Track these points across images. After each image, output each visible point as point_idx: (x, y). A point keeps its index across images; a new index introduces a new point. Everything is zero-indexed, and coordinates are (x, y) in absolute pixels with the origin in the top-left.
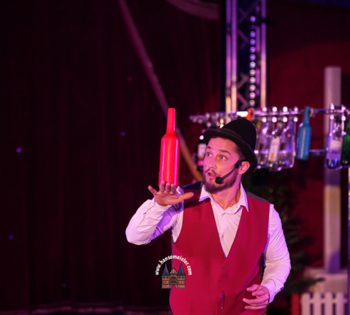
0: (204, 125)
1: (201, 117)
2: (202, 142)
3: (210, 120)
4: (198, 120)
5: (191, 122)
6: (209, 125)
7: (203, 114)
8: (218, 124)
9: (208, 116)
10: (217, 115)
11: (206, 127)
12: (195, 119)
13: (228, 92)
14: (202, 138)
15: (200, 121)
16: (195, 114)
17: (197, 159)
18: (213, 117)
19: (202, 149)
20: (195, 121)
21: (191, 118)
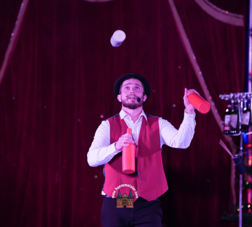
0: (229, 102)
1: (227, 96)
2: (229, 113)
3: (233, 98)
4: (225, 97)
5: (220, 99)
6: (233, 102)
7: (229, 94)
8: (239, 101)
9: (232, 95)
10: (239, 94)
12: (222, 97)
13: (250, 77)
14: (227, 110)
15: (227, 99)
16: (223, 94)
17: (224, 125)
18: (236, 96)
19: (227, 118)
20: (223, 98)
21: (220, 96)
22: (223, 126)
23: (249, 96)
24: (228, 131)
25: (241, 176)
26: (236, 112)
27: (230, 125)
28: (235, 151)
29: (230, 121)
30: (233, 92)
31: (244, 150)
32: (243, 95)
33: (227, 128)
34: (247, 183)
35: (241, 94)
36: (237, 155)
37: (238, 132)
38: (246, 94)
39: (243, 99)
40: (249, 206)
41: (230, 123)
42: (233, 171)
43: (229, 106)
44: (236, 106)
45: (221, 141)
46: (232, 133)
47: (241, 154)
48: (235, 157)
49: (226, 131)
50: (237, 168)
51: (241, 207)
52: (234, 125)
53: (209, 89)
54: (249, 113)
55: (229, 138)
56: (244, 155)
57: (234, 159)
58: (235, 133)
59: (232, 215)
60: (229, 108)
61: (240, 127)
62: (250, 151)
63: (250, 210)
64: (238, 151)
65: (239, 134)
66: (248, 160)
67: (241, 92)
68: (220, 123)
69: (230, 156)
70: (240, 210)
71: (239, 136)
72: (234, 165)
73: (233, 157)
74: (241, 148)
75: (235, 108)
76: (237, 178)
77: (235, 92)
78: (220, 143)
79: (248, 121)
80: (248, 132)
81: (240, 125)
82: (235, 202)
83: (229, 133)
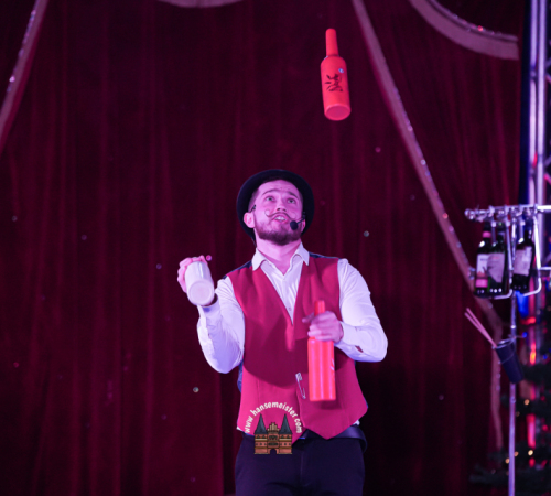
0: (486, 225)
1: (482, 212)
2: (486, 250)
3: (495, 217)
4: (477, 216)
5: (466, 219)
6: (494, 225)
7: (486, 208)
8: (508, 224)
9: (492, 210)
10: (507, 209)
11: (489, 229)
12: (471, 214)
13: (532, 171)
14: (482, 244)
15: (481, 219)
16: (473, 208)
17: (476, 276)
18: (501, 212)
19: (482, 261)
20: (472, 218)
21: (467, 213)
22: (472, 278)
23: (529, 212)
24: (485, 289)
25: (513, 387)
26: (502, 248)
27: (487, 276)
28: (499, 332)
29: (489, 267)
30: (494, 205)
31: (518, 331)
32: (518, 210)
33: (482, 283)
34: (527, 402)
35: (513, 208)
36: (503, 342)
37: (505, 292)
38: (522, 207)
39: (517, 218)
40: (531, 453)
41: (487, 272)
42: (496, 377)
43: (486, 234)
44: (502, 234)
45: (468, 310)
46: (494, 294)
47: (513, 339)
48: (498, 345)
49: (481, 288)
50: (504, 369)
51: (513, 454)
52: (497, 276)
53: (442, 197)
54: (529, 249)
55: (486, 305)
56: (518, 340)
57: (497, 350)
58: (498, 294)
59: (493, 472)
60: (485, 240)
61: (511, 281)
62: (532, 333)
63: (532, 462)
64: (506, 333)
65: (508, 296)
66: (528, 352)
67: (511, 204)
68: (467, 272)
69: (489, 344)
70: (510, 461)
71: (509, 299)
72: (497, 362)
73: (494, 346)
74: (513, 327)
75: (499, 238)
76: (505, 391)
77: (499, 203)
78: (466, 315)
79: (528, 267)
80: (527, 290)
81: (511, 275)
82: (499, 444)
83: (487, 294)
